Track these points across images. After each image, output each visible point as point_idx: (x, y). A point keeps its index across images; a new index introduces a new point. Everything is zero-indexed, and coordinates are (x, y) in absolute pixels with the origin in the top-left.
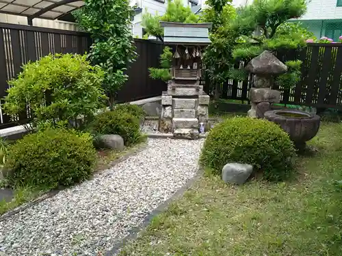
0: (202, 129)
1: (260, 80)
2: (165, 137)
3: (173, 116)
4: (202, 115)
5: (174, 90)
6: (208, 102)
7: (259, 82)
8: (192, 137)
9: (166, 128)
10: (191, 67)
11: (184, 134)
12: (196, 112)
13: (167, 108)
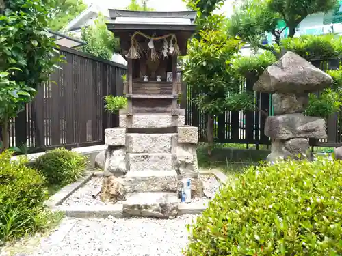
0: (187, 191)
1: (286, 100)
2: (105, 215)
3: (128, 167)
4: (186, 165)
5: (129, 117)
6: (195, 139)
7: (285, 104)
8: (164, 213)
9: (113, 192)
10: (164, 80)
11: (146, 207)
12: (174, 158)
13: (116, 152)
